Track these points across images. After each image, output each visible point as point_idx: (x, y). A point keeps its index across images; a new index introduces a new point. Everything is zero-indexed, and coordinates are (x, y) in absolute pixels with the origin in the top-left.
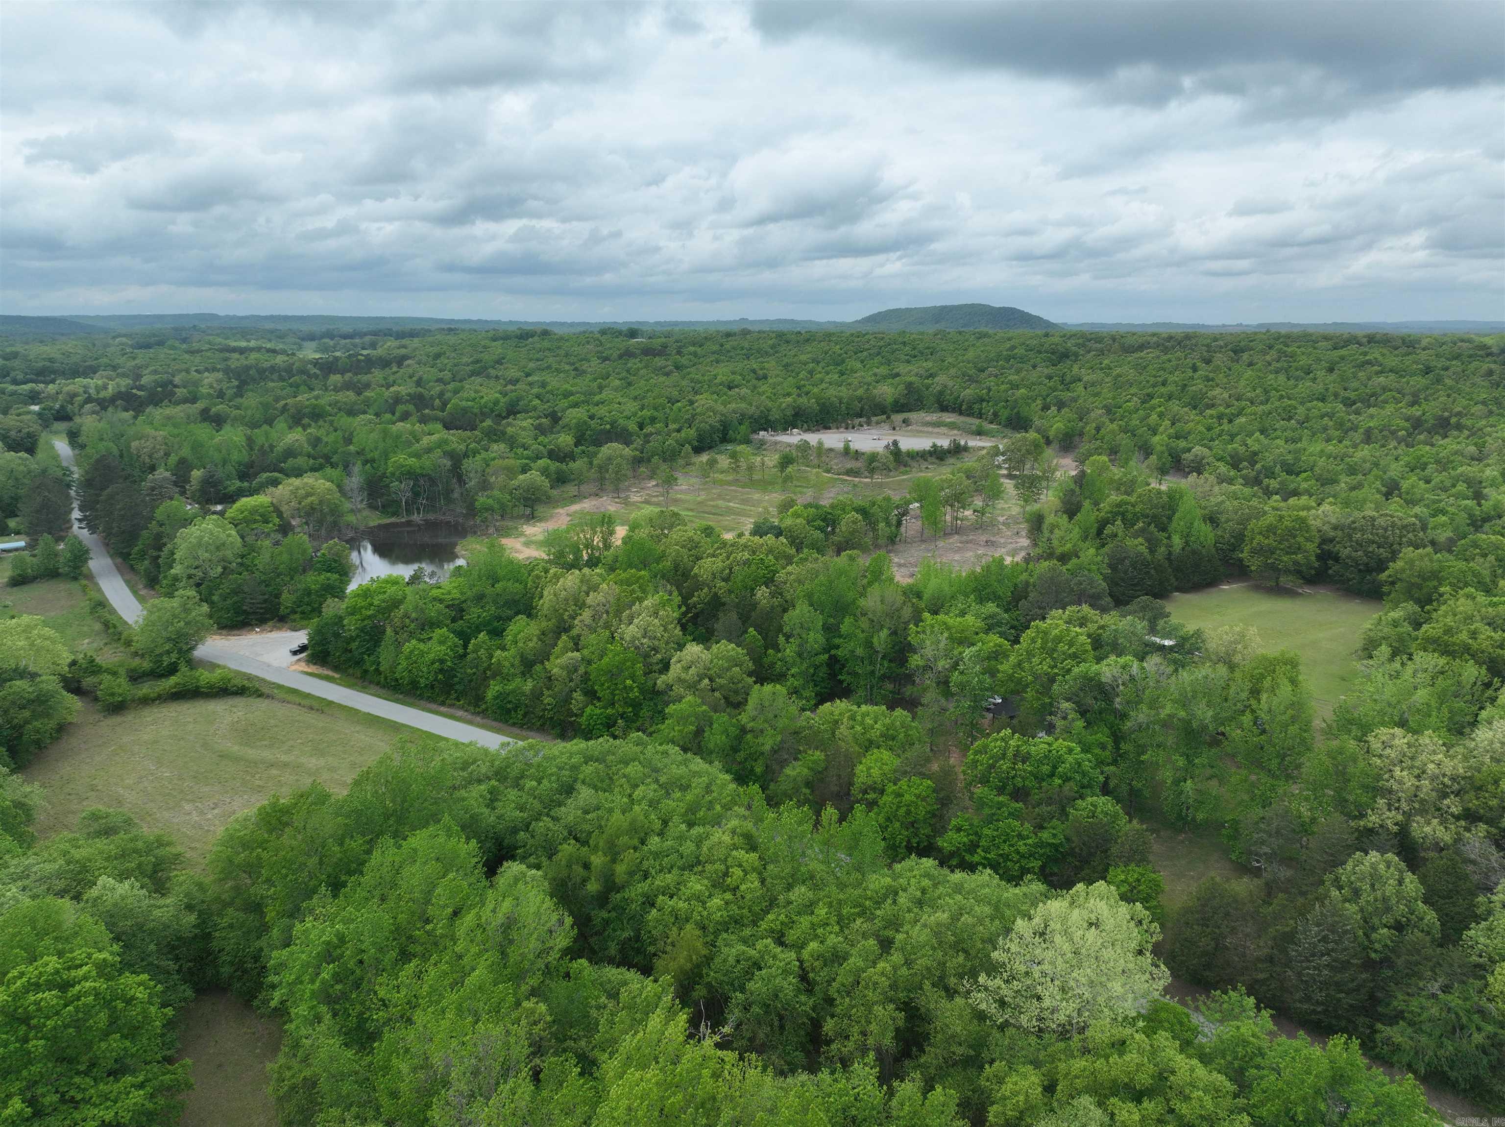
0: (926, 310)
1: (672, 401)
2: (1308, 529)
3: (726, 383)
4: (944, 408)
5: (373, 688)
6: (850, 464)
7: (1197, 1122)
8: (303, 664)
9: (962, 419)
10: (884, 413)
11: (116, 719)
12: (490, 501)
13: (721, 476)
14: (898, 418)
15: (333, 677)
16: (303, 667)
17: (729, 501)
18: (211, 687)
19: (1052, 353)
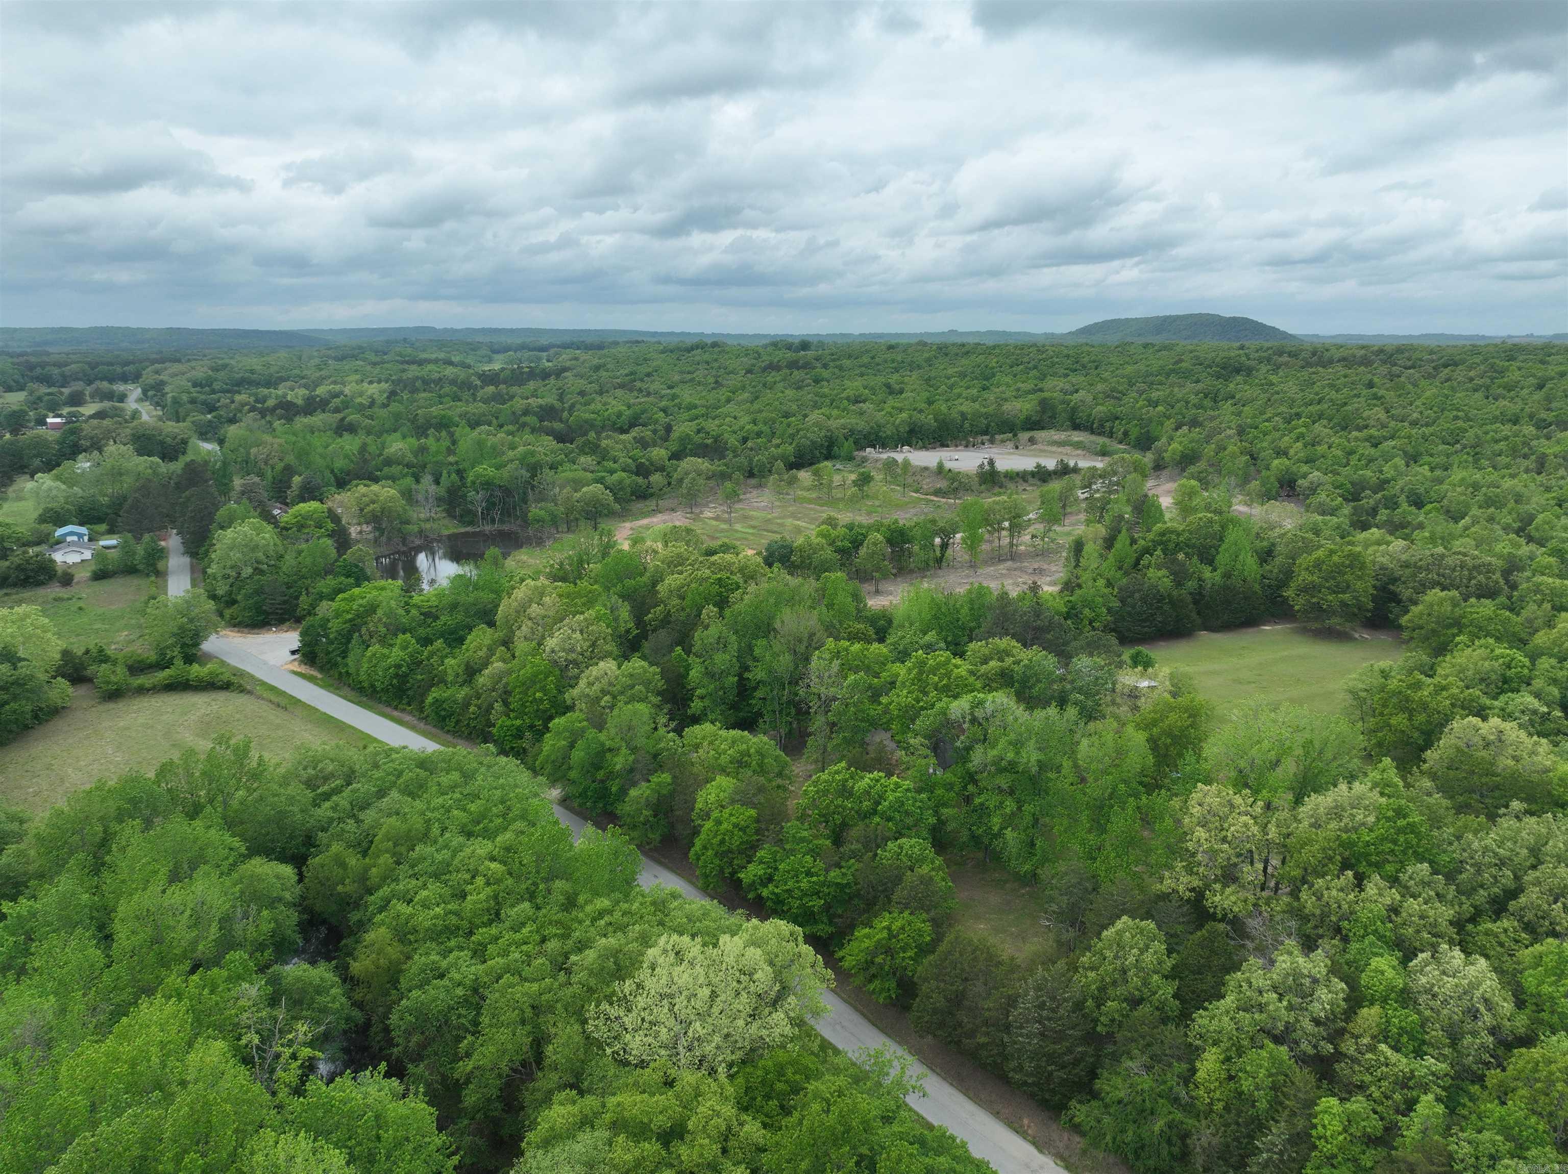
0: (1147, 320)
1: (787, 415)
2: (1363, 566)
3: (853, 398)
4: (1076, 427)
5: (346, 690)
6: (942, 484)
7: (695, 1169)
8: (296, 663)
9: (1093, 438)
10: (1011, 431)
11: (111, 705)
12: (542, 513)
13: (805, 494)
14: (1024, 436)
15: (316, 678)
16: (296, 667)
17: (799, 519)
18: (200, 681)
19: (1223, 368)
